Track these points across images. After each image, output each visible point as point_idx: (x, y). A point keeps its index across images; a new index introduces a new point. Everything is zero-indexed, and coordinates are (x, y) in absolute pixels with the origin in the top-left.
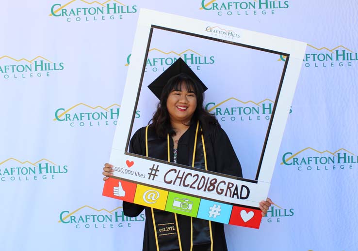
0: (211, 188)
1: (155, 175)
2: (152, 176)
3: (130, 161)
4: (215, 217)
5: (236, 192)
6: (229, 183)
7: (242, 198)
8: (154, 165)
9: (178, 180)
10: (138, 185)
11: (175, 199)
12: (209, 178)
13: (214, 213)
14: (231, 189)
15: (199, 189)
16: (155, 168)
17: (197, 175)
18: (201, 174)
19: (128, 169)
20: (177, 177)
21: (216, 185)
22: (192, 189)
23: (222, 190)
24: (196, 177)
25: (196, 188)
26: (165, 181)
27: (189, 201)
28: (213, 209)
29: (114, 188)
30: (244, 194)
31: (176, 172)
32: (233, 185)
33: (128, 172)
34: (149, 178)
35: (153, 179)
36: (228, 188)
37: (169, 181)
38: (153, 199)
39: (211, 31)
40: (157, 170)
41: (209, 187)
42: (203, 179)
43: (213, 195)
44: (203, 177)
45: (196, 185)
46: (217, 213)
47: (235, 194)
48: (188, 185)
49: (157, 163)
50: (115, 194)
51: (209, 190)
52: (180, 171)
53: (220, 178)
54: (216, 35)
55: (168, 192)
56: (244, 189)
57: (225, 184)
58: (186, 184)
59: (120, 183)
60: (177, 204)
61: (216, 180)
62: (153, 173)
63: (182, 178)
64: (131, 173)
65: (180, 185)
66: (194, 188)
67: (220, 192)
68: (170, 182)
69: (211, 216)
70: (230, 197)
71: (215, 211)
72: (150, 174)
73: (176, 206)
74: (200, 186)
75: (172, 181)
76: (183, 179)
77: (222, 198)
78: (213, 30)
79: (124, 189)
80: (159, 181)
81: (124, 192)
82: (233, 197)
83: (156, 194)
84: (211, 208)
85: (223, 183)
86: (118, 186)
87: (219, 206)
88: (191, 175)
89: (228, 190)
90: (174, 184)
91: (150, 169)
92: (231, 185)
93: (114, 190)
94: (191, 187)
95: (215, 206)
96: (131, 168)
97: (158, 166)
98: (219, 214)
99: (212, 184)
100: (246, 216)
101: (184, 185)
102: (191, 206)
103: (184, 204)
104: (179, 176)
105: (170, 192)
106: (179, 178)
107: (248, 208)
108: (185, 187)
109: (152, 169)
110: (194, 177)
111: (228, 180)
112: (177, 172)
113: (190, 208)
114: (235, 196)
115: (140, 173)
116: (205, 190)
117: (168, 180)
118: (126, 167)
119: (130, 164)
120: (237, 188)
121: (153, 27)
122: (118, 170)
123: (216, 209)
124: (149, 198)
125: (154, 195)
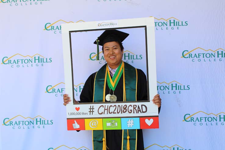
1: (93, 112)
2: (91, 113)
3: (78, 108)
4: (131, 126)
5: (139, 110)
6: (134, 106)
7: (143, 112)
8: (91, 106)
9: (106, 111)
10: (85, 119)
11: (107, 122)
12: (122, 106)
16: (92, 108)
18: (117, 104)
19: (78, 112)
20: (105, 109)
21: (127, 108)
22: (114, 114)
23: (131, 110)
24: (115, 107)
25: (117, 113)
26: (99, 113)
27: (115, 121)
28: (129, 122)
30: (144, 110)
31: (103, 107)
32: (136, 106)
34: (90, 114)
35: (92, 114)
38: (95, 125)
40: (93, 109)
41: (124, 110)
42: (119, 107)
43: (127, 114)
45: (116, 111)
46: (132, 124)
48: (112, 112)
49: (92, 105)
50: (74, 128)
51: (124, 112)
52: (105, 106)
53: (128, 104)
54: (104, 27)
55: (102, 119)
57: (132, 106)
59: (75, 121)
60: (109, 124)
61: (126, 105)
62: (91, 110)
64: (79, 114)
65: (107, 114)
66: (116, 113)
67: (130, 111)
68: (102, 113)
69: (129, 126)
70: (137, 113)
73: (108, 126)
74: (119, 111)
75: (102, 112)
76: (108, 110)
77: (132, 115)
79: (78, 124)
80: (95, 114)
81: (79, 126)
82: (138, 113)
84: (128, 122)
85: (130, 107)
86: (74, 123)
87: (132, 120)
89: (135, 109)
90: (104, 114)
93: (73, 126)
94: (114, 113)
95: (130, 120)
100: (149, 122)
102: (116, 123)
103: (112, 124)
106: (106, 109)
107: (149, 117)
108: (110, 114)
109: (90, 109)
110: (113, 107)
111: (133, 104)
113: (116, 125)
115: (85, 113)
116: (122, 113)
117: (100, 112)
118: (76, 111)
119: (78, 109)
120: (139, 107)
121: (70, 32)
122: (72, 114)
123: (130, 122)
124: (93, 125)
125: (95, 122)
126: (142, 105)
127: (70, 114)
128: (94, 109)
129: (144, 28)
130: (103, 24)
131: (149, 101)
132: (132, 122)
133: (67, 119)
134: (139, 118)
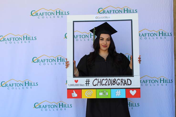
0: (114, 83)
1: (88, 84)
2: (87, 84)
3: (76, 80)
4: (119, 96)
5: (125, 83)
6: (121, 79)
7: (128, 85)
8: (87, 79)
9: (99, 83)
10: (82, 90)
11: (100, 92)
12: (112, 79)
14: (123, 82)
15: (109, 85)
16: (88, 80)
17: (107, 79)
20: (98, 82)
21: (116, 81)
23: (119, 83)
24: (106, 80)
25: (108, 85)
28: (117, 92)
29: (72, 94)
30: (129, 83)
31: (97, 80)
32: (123, 80)
33: (76, 85)
34: (86, 86)
35: (88, 86)
36: (122, 81)
38: (90, 94)
39: (98, 18)
42: (110, 80)
43: (116, 86)
44: (109, 79)
45: (107, 84)
46: (119, 94)
47: (125, 84)
48: (104, 84)
49: (88, 78)
51: (113, 84)
53: (117, 78)
54: (100, 19)
55: (96, 90)
57: (120, 80)
58: (103, 84)
59: (74, 91)
60: (101, 94)
61: (115, 79)
62: (88, 83)
63: (100, 82)
64: (78, 85)
65: (100, 85)
66: (107, 85)
67: (118, 84)
68: (96, 85)
69: (117, 96)
70: (123, 85)
71: (118, 93)
72: (86, 84)
73: (101, 95)
74: (109, 84)
75: (96, 84)
76: (101, 82)
77: (120, 86)
78: (99, 17)
79: (76, 93)
80: (91, 86)
81: (77, 94)
82: (124, 85)
85: (119, 80)
86: (73, 92)
88: (104, 79)
89: (122, 82)
90: (98, 85)
92: (122, 80)
94: (105, 85)
96: (77, 83)
99: (114, 82)
100: (133, 93)
101: (102, 85)
102: (107, 93)
103: (104, 93)
104: (99, 81)
106: (99, 82)
107: (133, 89)
108: (103, 86)
109: (87, 81)
110: (105, 80)
113: (107, 94)
114: (125, 85)
115: (82, 84)
116: (112, 85)
117: (94, 84)
118: (75, 83)
119: (76, 81)
120: (125, 81)
121: (74, 22)
122: (72, 85)
124: (88, 94)
125: (90, 92)
126: (128, 79)
127: (70, 85)
128: (90, 81)
129: (131, 21)
130: (100, 17)
131: (133, 76)
132: (119, 92)
133: (68, 89)
134: (125, 89)
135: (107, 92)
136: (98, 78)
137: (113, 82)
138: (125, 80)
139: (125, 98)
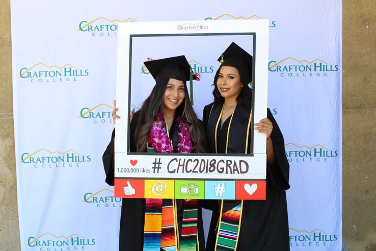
0: (212, 169)
1: (159, 168)
2: (156, 170)
3: (134, 160)
4: (221, 195)
5: (235, 168)
6: (227, 161)
7: (242, 172)
8: (156, 159)
9: (181, 168)
10: (145, 180)
11: (182, 186)
12: (208, 160)
13: (220, 192)
14: (230, 166)
15: (201, 172)
16: (157, 161)
17: (197, 160)
18: (200, 158)
19: (133, 167)
20: (179, 165)
21: (216, 165)
23: (223, 169)
24: (196, 162)
25: (199, 172)
26: (169, 171)
27: (195, 185)
28: (218, 188)
29: (124, 188)
30: (244, 169)
32: (231, 162)
33: (133, 170)
34: (154, 172)
35: (158, 172)
36: (228, 165)
37: (173, 170)
38: (161, 190)
39: (182, 28)
40: (159, 163)
41: (210, 168)
42: (203, 162)
43: (215, 175)
44: (203, 160)
45: (197, 169)
47: (236, 170)
48: (191, 170)
49: (158, 157)
50: (126, 194)
51: (211, 171)
52: (180, 159)
53: (218, 158)
54: (187, 31)
55: (173, 181)
56: (242, 163)
57: (224, 162)
58: (188, 170)
59: (128, 182)
60: (184, 190)
61: (214, 160)
62: (157, 166)
63: (183, 165)
64: (136, 170)
65: (183, 172)
66: (197, 172)
67: (221, 170)
68: (174, 172)
69: (217, 195)
70: (231, 173)
71: (220, 190)
72: (154, 168)
73: (183, 193)
74: (202, 170)
75: (175, 170)
76: (185, 166)
77: (223, 176)
78: (184, 27)
80: (163, 173)
81: (134, 190)
82: (234, 173)
83: (163, 185)
84: (216, 188)
85: (222, 162)
86: (127, 185)
87: (223, 184)
88: (191, 160)
89: (228, 167)
90: (177, 172)
91: (153, 163)
92: (229, 163)
93: (125, 190)
94: (194, 172)
95: (219, 185)
96: (136, 166)
97: (160, 159)
98: (224, 192)
99: (212, 165)
101: (187, 172)
102: (197, 189)
103: (190, 189)
104: (181, 164)
105: (176, 181)
106: (181, 166)
108: (188, 174)
109: (155, 163)
110: (194, 162)
111: (225, 158)
112: (178, 161)
113: (197, 192)
114: (236, 172)
115: (145, 169)
116: (207, 172)
117: (171, 170)
118: (130, 166)
119: (134, 163)
120: (235, 164)
121: (132, 36)
122: (124, 170)
123: (220, 188)
124: (158, 190)
125: (162, 186)
126: (241, 161)
127: (120, 170)
128: (161, 163)
129: (252, 36)
130: (186, 26)
131: (253, 155)
132: (223, 187)
134: (235, 182)
135: (198, 186)
136: (178, 157)
137: (209, 166)
138: (235, 162)
139: (234, 199)
